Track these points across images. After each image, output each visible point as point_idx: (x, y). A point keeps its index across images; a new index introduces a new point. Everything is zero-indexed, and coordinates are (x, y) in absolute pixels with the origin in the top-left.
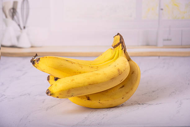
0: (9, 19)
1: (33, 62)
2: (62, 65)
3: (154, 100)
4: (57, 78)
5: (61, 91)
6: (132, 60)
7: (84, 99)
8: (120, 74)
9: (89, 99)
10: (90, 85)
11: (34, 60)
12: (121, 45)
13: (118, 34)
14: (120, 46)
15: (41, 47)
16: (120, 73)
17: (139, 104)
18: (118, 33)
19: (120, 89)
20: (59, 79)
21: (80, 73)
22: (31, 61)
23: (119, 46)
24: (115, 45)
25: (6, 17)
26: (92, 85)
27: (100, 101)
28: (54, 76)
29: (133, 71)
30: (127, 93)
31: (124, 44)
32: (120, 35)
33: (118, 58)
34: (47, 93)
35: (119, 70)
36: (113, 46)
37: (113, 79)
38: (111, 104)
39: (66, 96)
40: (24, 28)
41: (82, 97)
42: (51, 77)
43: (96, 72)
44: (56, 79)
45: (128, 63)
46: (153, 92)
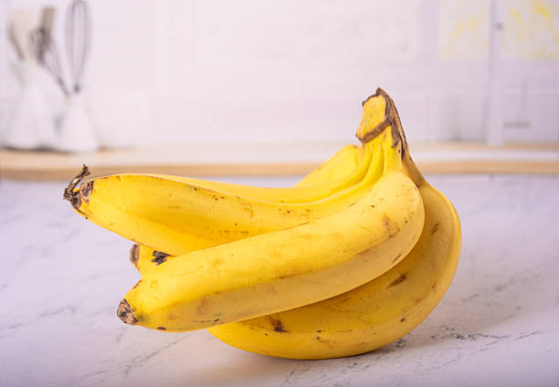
0: (31, 64)
1: (74, 198)
2: (177, 208)
3: (506, 319)
4: (161, 253)
5: (175, 304)
6: (429, 185)
7: (263, 327)
8: (391, 236)
9: (279, 328)
10: (282, 278)
11: (75, 191)
12: (389, 130)
13: (379, 92)
14: (385, 136)
15: (128, 149)
16: (391, 231)
17: (458, 337)
18: (379, 90)
19: (394, 288)
20: (168, 258)
21: (246, 233)
22: (66, 195)
23: (381, 136)
24: (369, 130)
25: (21, 56)
26: (289, 277)
27: (320, 335)
28: (151, 248)
29: (436, 223)
30: (418, 301)
31: (400, 129)
32: (386, 97)
33: (382, 178)
34: (123, 315)
35: (387, 222)
36: (362, 136)
37: (367, 253)
38: (361, 342)
39: (195, 321)
40: (77, 89)
41: (254, 324)
42: (142, 251)
43: (305, 230)
44: (160, 258)
45: (416, 194)
46: (499, 289)
